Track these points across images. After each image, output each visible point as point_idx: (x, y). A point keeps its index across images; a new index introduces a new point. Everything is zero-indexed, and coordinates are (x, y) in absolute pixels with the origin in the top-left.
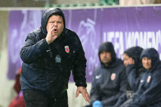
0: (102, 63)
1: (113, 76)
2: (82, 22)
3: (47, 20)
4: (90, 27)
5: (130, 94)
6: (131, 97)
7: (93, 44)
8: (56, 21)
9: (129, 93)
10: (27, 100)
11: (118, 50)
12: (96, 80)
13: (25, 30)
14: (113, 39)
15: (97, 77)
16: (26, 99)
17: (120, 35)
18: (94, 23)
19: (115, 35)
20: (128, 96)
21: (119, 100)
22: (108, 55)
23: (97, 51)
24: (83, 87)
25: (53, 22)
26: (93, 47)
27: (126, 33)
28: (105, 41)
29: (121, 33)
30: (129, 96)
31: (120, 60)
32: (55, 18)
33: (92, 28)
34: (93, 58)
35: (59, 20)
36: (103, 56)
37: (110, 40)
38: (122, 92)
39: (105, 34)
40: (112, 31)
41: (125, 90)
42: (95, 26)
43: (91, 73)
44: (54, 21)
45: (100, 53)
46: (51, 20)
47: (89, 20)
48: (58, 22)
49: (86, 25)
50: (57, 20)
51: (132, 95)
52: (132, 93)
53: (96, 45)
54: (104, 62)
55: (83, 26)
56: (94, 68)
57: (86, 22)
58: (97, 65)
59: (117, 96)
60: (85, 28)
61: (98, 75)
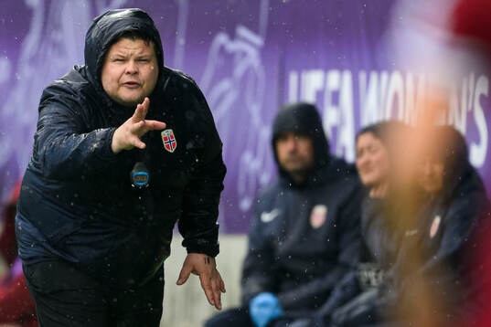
0: (282, 172)
1: (319, 215)
2: (222, 39)
3: (102, 53)
4: (244, 54)
5: (372, 274)
6: (374, 282)
7: (255, 110)
8: (132, 55)
9: (369, 270)
10: (40, 290)
11: (335, 130)
12: (262, 225)
13: (34, 60)
14: (320, 94)
15: (267, 217)
16: (37, 287)
17: (341, 80)
18: (258, 40)
19: (325, 81)
20: (363, 280)
21: (337, 294)
22: (304, 147)
23: (266, 133)
24: (206, 257)
25: (124, 60)
26: (256, 119)
27: (362, 76)
28: (292, 99)
29: (347, 77)
30: (369, 282)
31: (342, 162)
32: (130, 47)
33: (253, 58)
34: (255, 155)
35: (141, 53)
36: (285, 149)
37: (309, 98)
38: (346, 268)
39: (293, 78)
40: (316, 67)
41: (355, 261)
42: (264, 52)
43: (246, 204)
44: (125, 55)
45: (277, 138)
46: (115, 52)
47: (243, 32)
48: (138, 60)
49: (233, 46)
50: (137, 53)
51: (376, 277)
52: (378, 271)
53: (263, 113)
54: (291, 167)
55: (222, 49)
56: (258, 186)
57: (233, 36)
58: (267, 177)
59: (330, 278)
60: (228, 58)
61: (269, 210)
